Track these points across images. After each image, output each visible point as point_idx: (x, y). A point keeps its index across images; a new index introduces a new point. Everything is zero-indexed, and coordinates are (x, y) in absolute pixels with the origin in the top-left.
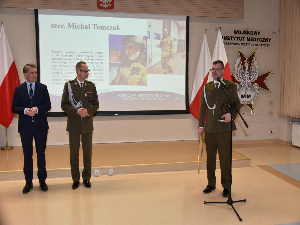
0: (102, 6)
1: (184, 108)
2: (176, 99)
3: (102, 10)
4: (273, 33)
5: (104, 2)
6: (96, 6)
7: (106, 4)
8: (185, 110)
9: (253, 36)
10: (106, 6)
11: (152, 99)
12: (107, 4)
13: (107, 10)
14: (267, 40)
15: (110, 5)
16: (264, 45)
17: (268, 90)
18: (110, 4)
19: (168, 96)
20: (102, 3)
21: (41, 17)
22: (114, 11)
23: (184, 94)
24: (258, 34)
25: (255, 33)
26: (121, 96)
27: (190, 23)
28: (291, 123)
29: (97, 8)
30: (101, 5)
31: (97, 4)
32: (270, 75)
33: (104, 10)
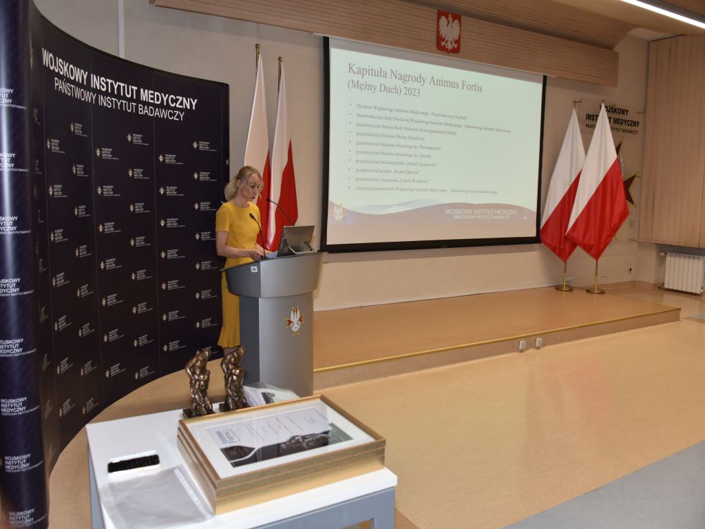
0: (445, 46)
1: (533, 234)
2: (525, 218)
3: (442, 52)
4: (638, 113)
5: (446, 39)
6: (435, 45)
7: (449, 43)
8: (535, 236)
9: (621, 116)
10: (449, 46)
11: (494, 217)
12: (452, 43)
13: (450, 54)
14: (635, 124)
15: (456, 46)
16: (631, 132)
17: (633, 203)
18: (455, 43)
19: (514, 212)
20: (444, 39)
21: (334, 52)
22: (459, 58)
23: (535, 209)
24: (625, 113)
25: (624, 112)
26: (452, 211)
27: (548, 88)
28: (664, 254)
29: (435, 48)
30: (443, 43)
31: (435, 41)
32: (636, 180)
33: (445, 53)
